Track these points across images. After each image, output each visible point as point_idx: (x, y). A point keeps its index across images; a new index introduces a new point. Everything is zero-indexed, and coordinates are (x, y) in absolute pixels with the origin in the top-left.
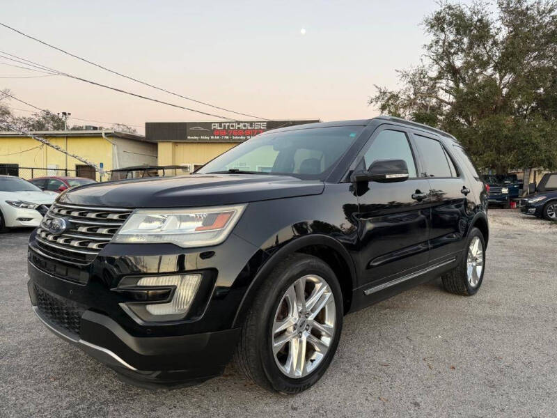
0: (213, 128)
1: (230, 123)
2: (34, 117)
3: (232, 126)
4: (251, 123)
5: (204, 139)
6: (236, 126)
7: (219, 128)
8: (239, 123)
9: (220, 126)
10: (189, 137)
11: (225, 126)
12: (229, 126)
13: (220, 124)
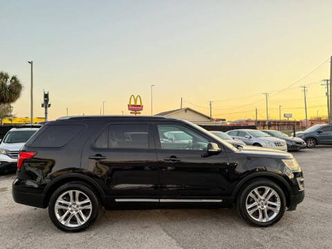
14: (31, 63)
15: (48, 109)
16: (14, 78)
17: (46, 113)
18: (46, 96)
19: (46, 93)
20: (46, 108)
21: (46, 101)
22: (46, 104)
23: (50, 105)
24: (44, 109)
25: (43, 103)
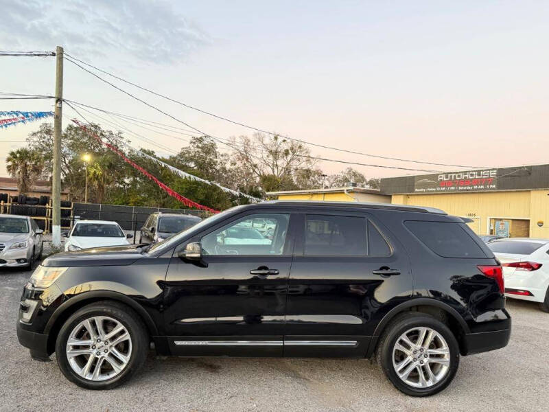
0: (439, 179)
1: (457, 173)
2: (341, 174)
3: (459, 176)
4: (479, 172)
5: (430, 191)
6: (463, 176)
7: (445, 179)
8: (465, 173)
9: (447, 177)
10: (416, 190)
11: (451, 176)
12: (455, 177)
13: (447, 174)
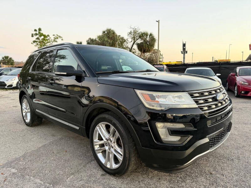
14: (158, 22)
15: (186, 54)
16: (151, 35)
17: (184, 58)
18: (184, 45)
19: (184, 43)
20: (184, 54)
21: (184, 49)
22: (184, 51)
23: (187, 52)
24: (183, 55)
25: (182, 50)
